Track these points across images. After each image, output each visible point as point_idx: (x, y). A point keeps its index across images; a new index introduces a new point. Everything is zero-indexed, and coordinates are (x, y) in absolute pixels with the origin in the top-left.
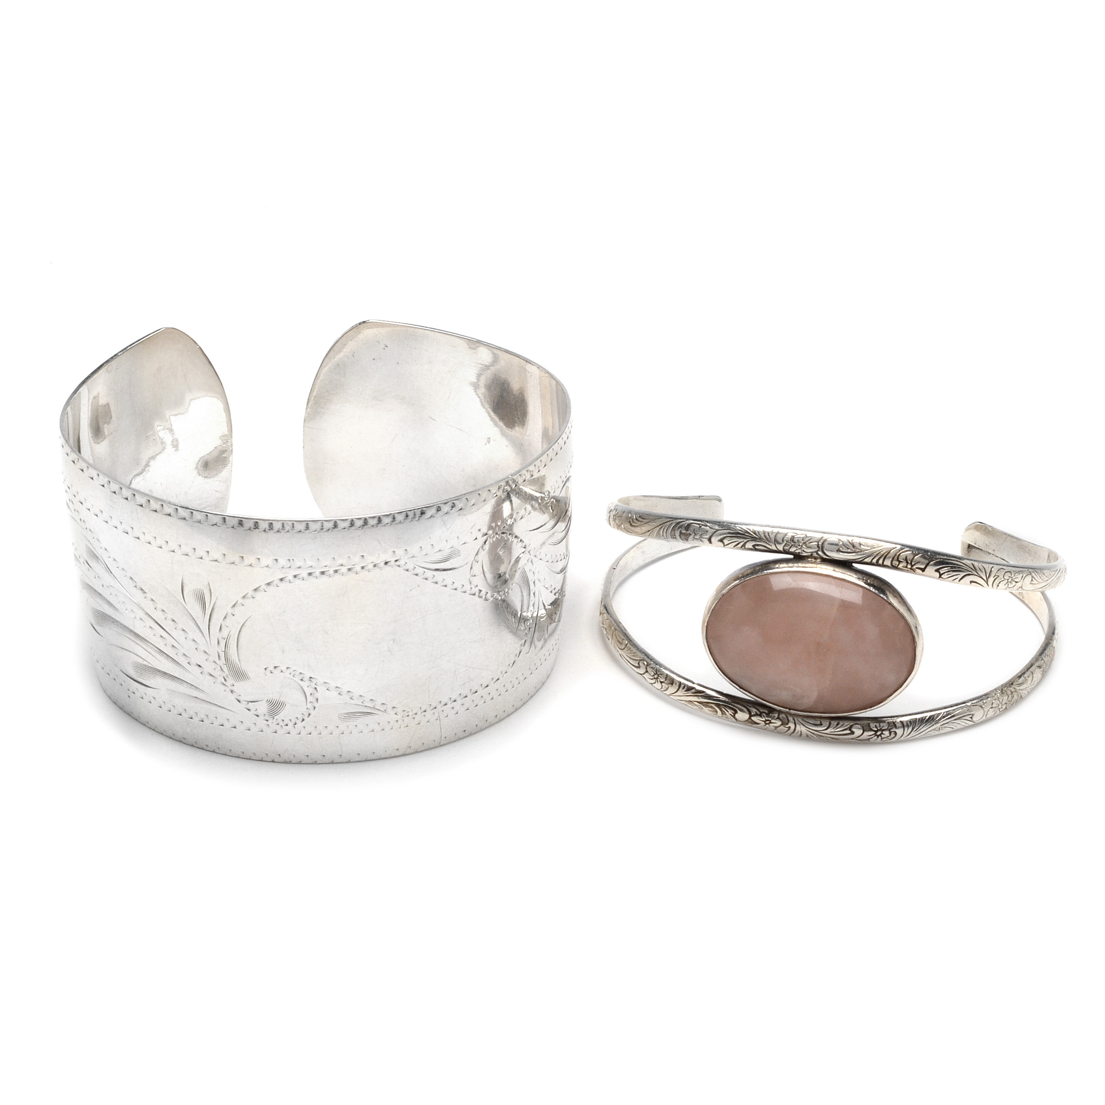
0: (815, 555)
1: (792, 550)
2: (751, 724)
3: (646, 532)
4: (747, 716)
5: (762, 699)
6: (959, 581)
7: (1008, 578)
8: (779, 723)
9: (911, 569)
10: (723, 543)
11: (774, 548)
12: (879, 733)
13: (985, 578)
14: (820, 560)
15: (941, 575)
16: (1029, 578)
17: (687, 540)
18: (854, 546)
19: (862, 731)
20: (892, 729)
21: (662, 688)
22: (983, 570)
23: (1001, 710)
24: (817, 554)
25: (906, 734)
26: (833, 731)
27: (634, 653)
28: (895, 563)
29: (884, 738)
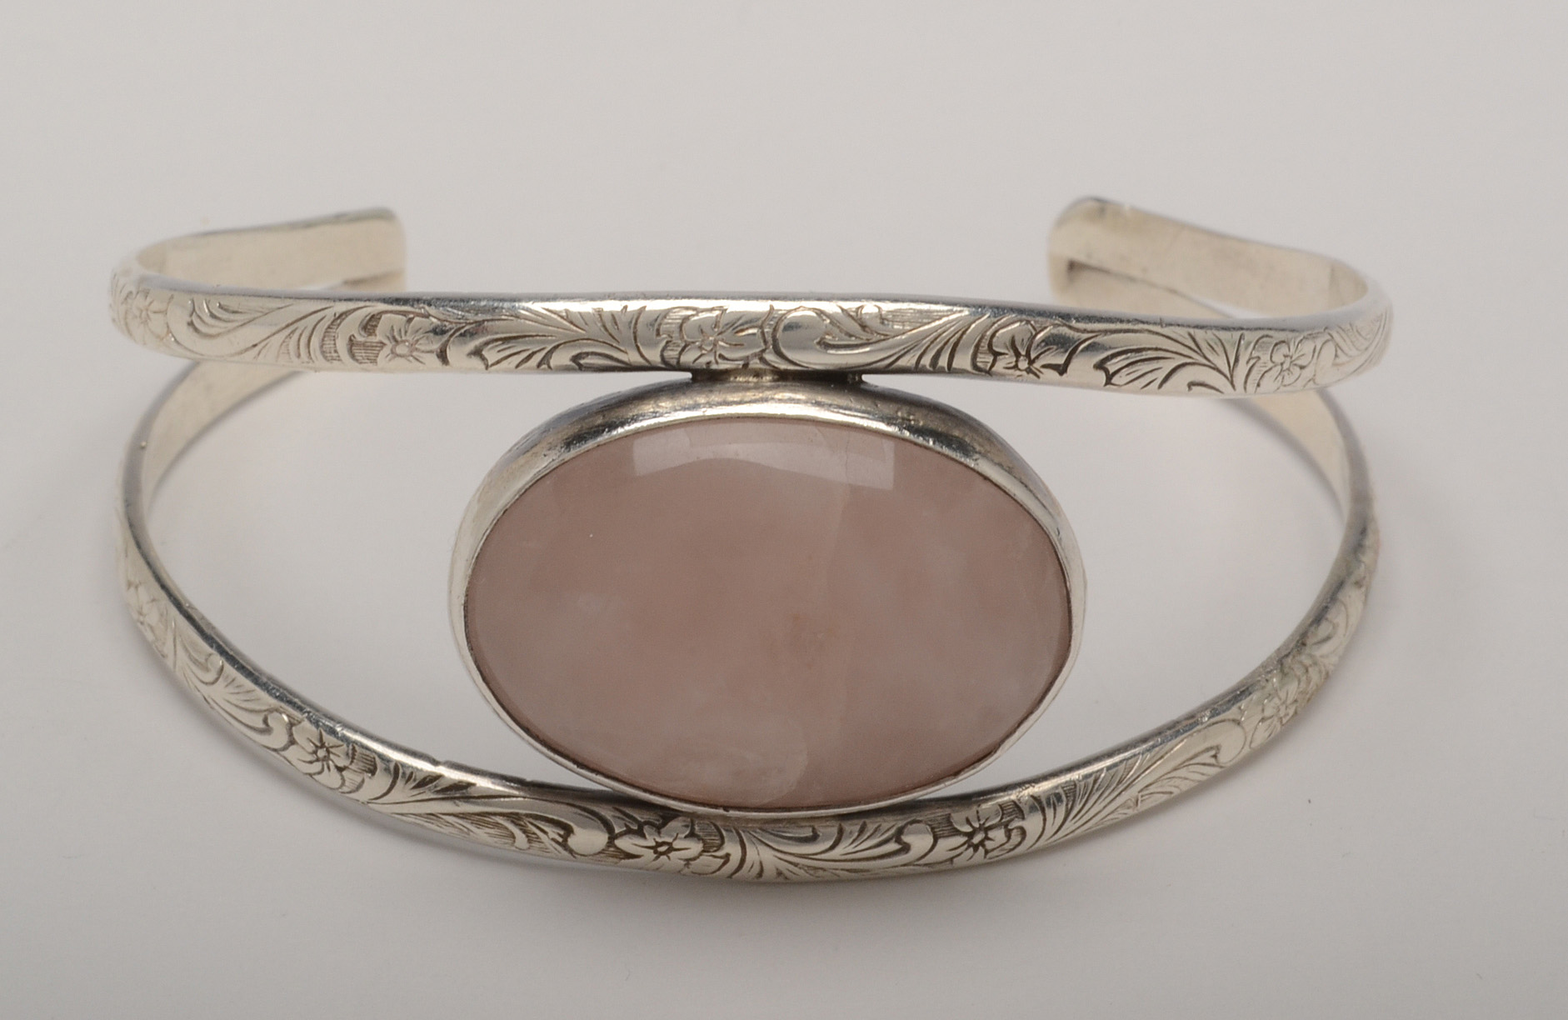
0: (755, 364)
1: (688, 358)
2: (615, 860)
3: (247, 350)
4: (599, 839)
5: (645, 790)
6: (1160, 386)
7: (1283, 359)
8: (695, 847)
9: (1029, 371)
10: (483, 359)
11: (633, 357)
12: (977, 839)
13: (1226, 370)
14: (768, 378)
15: (1109, 378)
16: (1329, 351)
17: (374, 361)
18: (864, 327)
19: (930, 840)
20: (1012, 820)
21: (343, 784)
22: (1219, 349)
23: (1284, 721)
24: (762, 360)
25: (1050, 830)
26: (850, 849)
27: (248, 692)
28: (985, 359)
29: (993, 850)
